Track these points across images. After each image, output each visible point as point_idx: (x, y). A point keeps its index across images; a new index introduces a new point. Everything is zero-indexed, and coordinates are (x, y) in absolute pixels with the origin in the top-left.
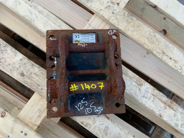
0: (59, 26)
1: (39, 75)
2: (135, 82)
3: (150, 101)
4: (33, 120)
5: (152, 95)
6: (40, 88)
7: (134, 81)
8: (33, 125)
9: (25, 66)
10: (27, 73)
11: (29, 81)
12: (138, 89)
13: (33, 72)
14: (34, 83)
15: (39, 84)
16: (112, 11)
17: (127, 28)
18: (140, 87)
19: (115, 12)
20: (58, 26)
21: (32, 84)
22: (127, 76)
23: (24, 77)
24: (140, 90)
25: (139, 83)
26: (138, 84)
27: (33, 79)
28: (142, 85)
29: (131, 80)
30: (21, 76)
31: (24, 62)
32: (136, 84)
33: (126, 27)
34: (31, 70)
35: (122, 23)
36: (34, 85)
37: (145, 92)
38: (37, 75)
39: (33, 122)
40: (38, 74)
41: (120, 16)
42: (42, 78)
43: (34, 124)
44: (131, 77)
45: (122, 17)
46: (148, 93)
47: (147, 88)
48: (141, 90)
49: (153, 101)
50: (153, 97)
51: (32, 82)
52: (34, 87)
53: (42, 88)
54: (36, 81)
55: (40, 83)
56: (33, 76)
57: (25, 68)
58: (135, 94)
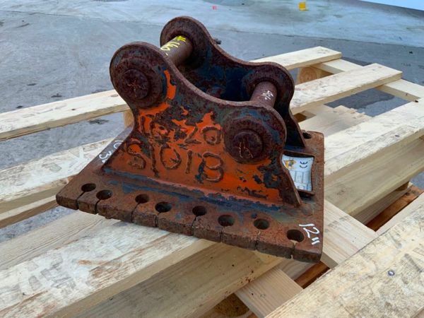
2: (119, 258)
3: (26, 281)
5: (38, 295)
7: (122, 256)
12: (90, 260)
16: (398, 272)
17: (330, 299)
18: (95, 266)
19: (398, 280)
22: (151, 243)
24: (85, 262)
25: (107, 267)
26: (108, 263)
28: (95, 275)
29: (132, 249)
32: (110, 258)
33: (335, 298)
35: (352, 289)
37: (64, 276)
41: (381, 292)
44: (141, 250)
45: (378, 295)
46: (56, 282)
47: (73, 286)
48: (81, 266)
49: (17, 288)
50: (30, 293)
58: (83, 246)
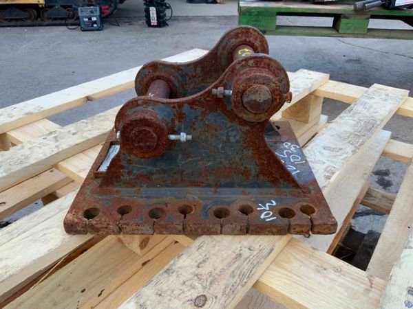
0: (61, 210)
1: (203, 255)
4: (356, 288)
6: (246, 253)
8: (371, 287)
9: (169, 292)
10: (193, 287)
11: (223, 283)
13: (194, 270)
14: (232, 268)
15: (234, 256)
19: (73, 132)
20: (58, 213)
21: (233, 272)
23: (208, 295)
27: (217, 271)
30: (206, 306)
31: (154, 297)
34: (185, 275)
36: (238, 267)
38: (204, 261)
39: (362, 285)
40: (200, 259)
41: (86, 126)
42: (217, 248)
43: (369, 283)
45: (89, 126)
51: (229, 272)
52: (246, 267)
53: (247, 249)
54: (226, 262)
55: (230, 252)
56: (206, 269)
57: (177, 292)
